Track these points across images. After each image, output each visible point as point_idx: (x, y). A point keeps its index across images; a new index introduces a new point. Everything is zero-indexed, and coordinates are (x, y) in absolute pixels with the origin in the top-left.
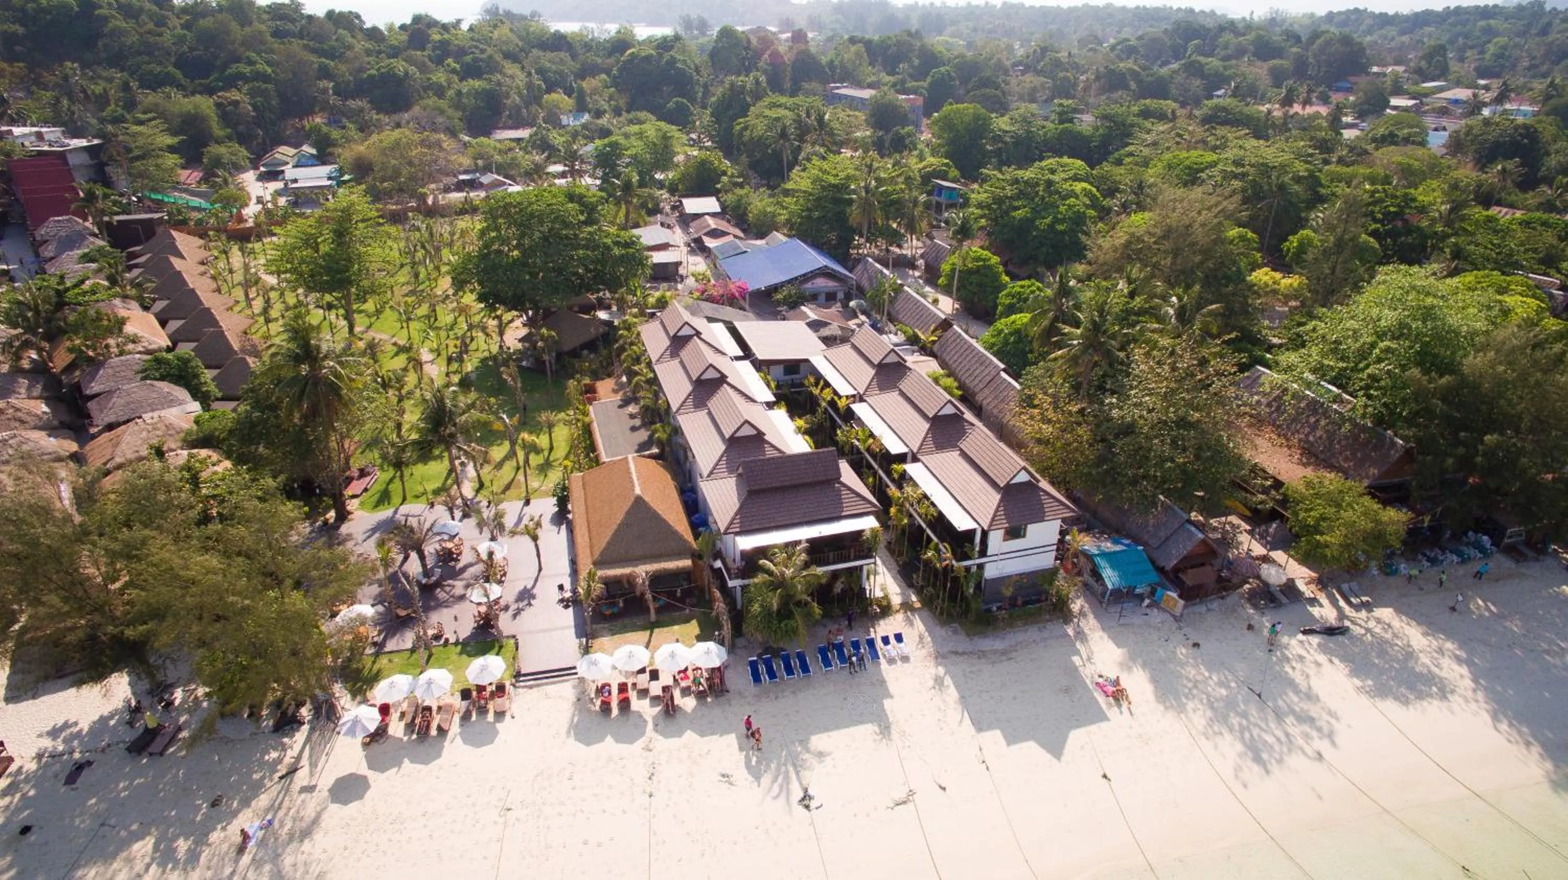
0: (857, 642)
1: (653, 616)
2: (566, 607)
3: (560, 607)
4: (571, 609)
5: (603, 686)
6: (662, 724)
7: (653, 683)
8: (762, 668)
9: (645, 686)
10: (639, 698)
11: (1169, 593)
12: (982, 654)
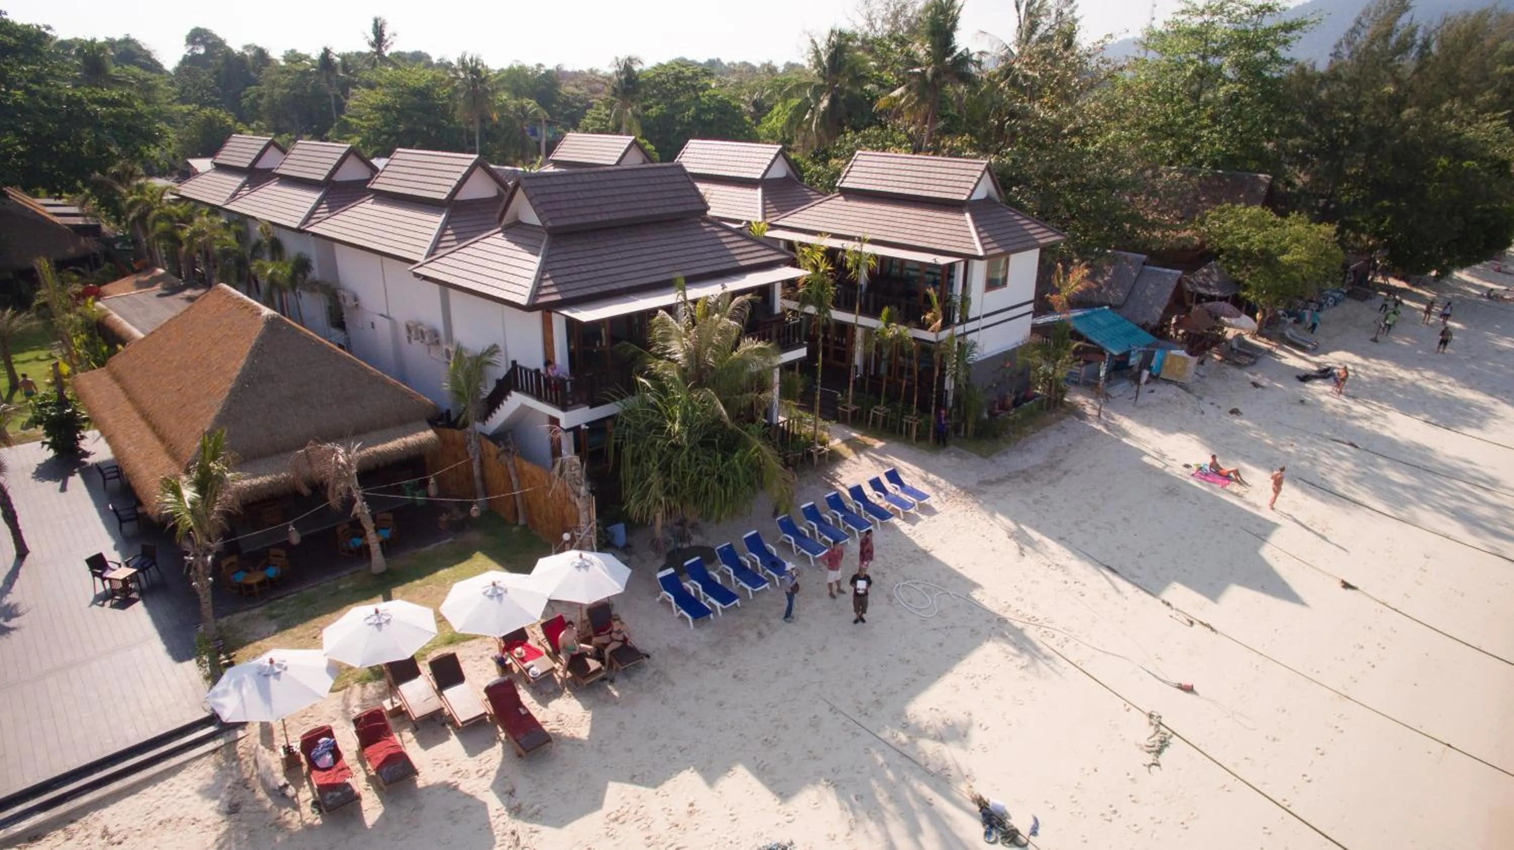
0: (813, 507)
1: (378, 561)
2: (125, 603)
3: (107, 612)
4: (139, 606)
5: (310, 742)
6: (523, 786)
7: (449, 693)
8: (691, 586)
9: (433, 704)
10: (425, 743)
11: (1173, 352)
12: (1026, 475)
